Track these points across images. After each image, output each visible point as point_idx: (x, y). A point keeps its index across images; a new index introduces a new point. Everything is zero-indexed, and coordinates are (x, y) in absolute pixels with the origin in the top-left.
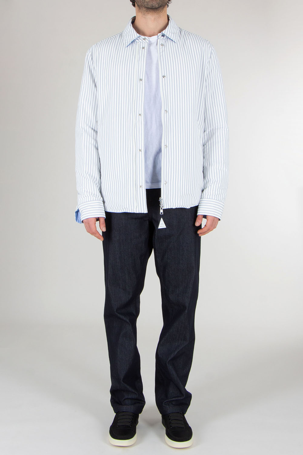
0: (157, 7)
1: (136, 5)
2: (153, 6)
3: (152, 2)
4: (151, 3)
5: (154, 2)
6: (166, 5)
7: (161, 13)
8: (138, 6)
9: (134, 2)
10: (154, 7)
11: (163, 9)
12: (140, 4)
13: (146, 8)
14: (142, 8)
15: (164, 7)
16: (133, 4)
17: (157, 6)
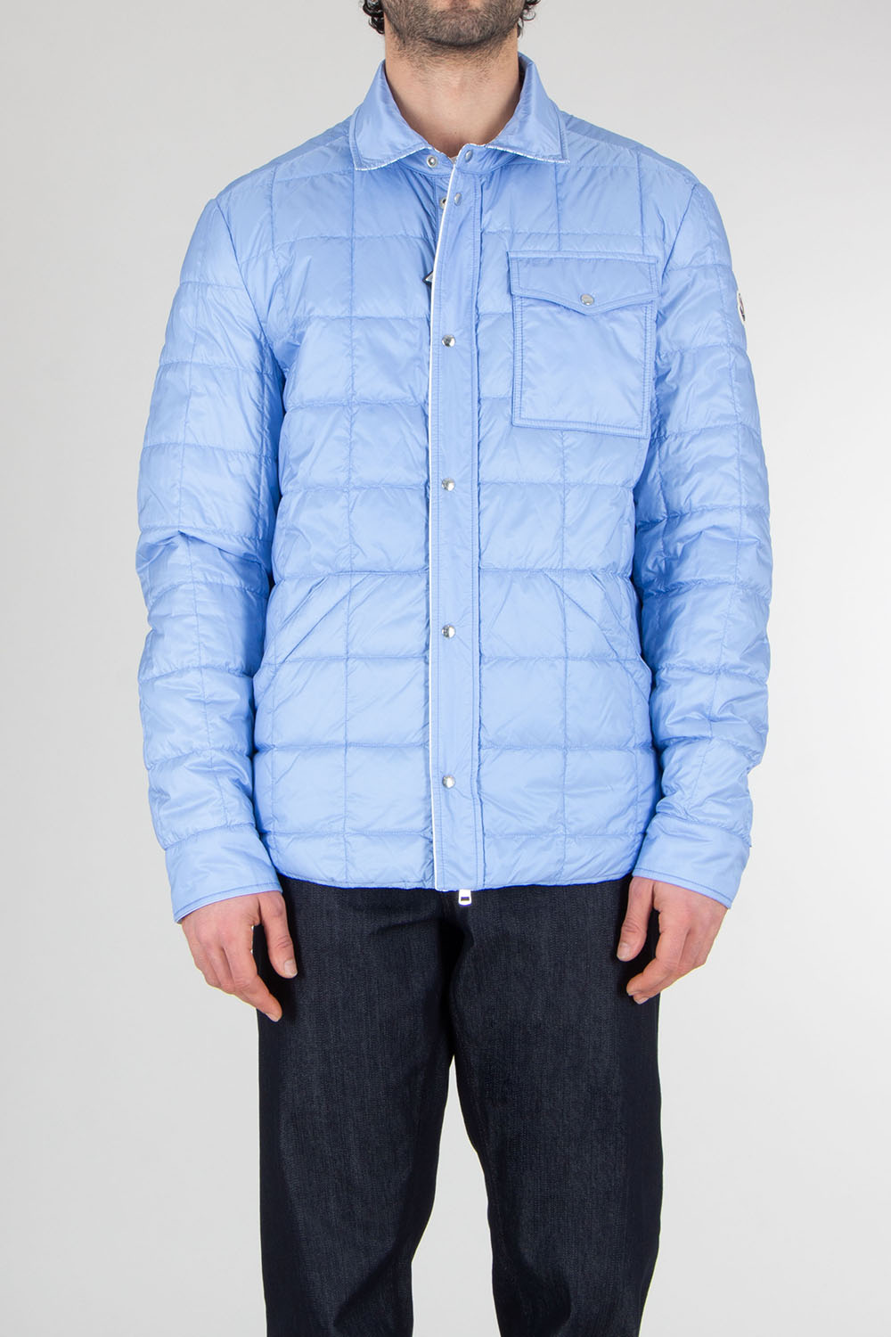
0: (476, 40)
1: (387, 26)
2: (459, 36)
3: (456, 17)
4: (453, 22)
5: (463, 19)
6: (513, 27)
7: (493, 62)
8: (398, 31)
9: (381, 15)
10: (464, 36)
11: (501, 42)
12: (404, 24)
13: (431, 39)
14: (411, 42)
15: (506, 36)
16: (373, 20)
17: (476, 34)
